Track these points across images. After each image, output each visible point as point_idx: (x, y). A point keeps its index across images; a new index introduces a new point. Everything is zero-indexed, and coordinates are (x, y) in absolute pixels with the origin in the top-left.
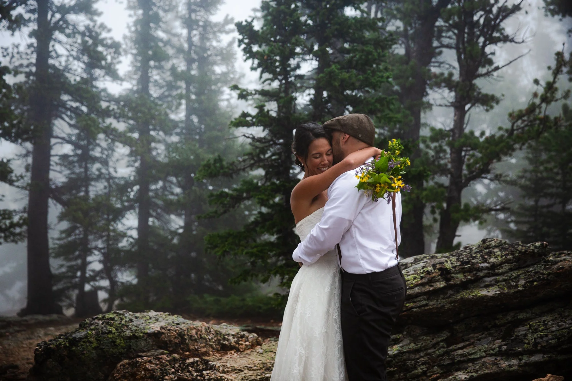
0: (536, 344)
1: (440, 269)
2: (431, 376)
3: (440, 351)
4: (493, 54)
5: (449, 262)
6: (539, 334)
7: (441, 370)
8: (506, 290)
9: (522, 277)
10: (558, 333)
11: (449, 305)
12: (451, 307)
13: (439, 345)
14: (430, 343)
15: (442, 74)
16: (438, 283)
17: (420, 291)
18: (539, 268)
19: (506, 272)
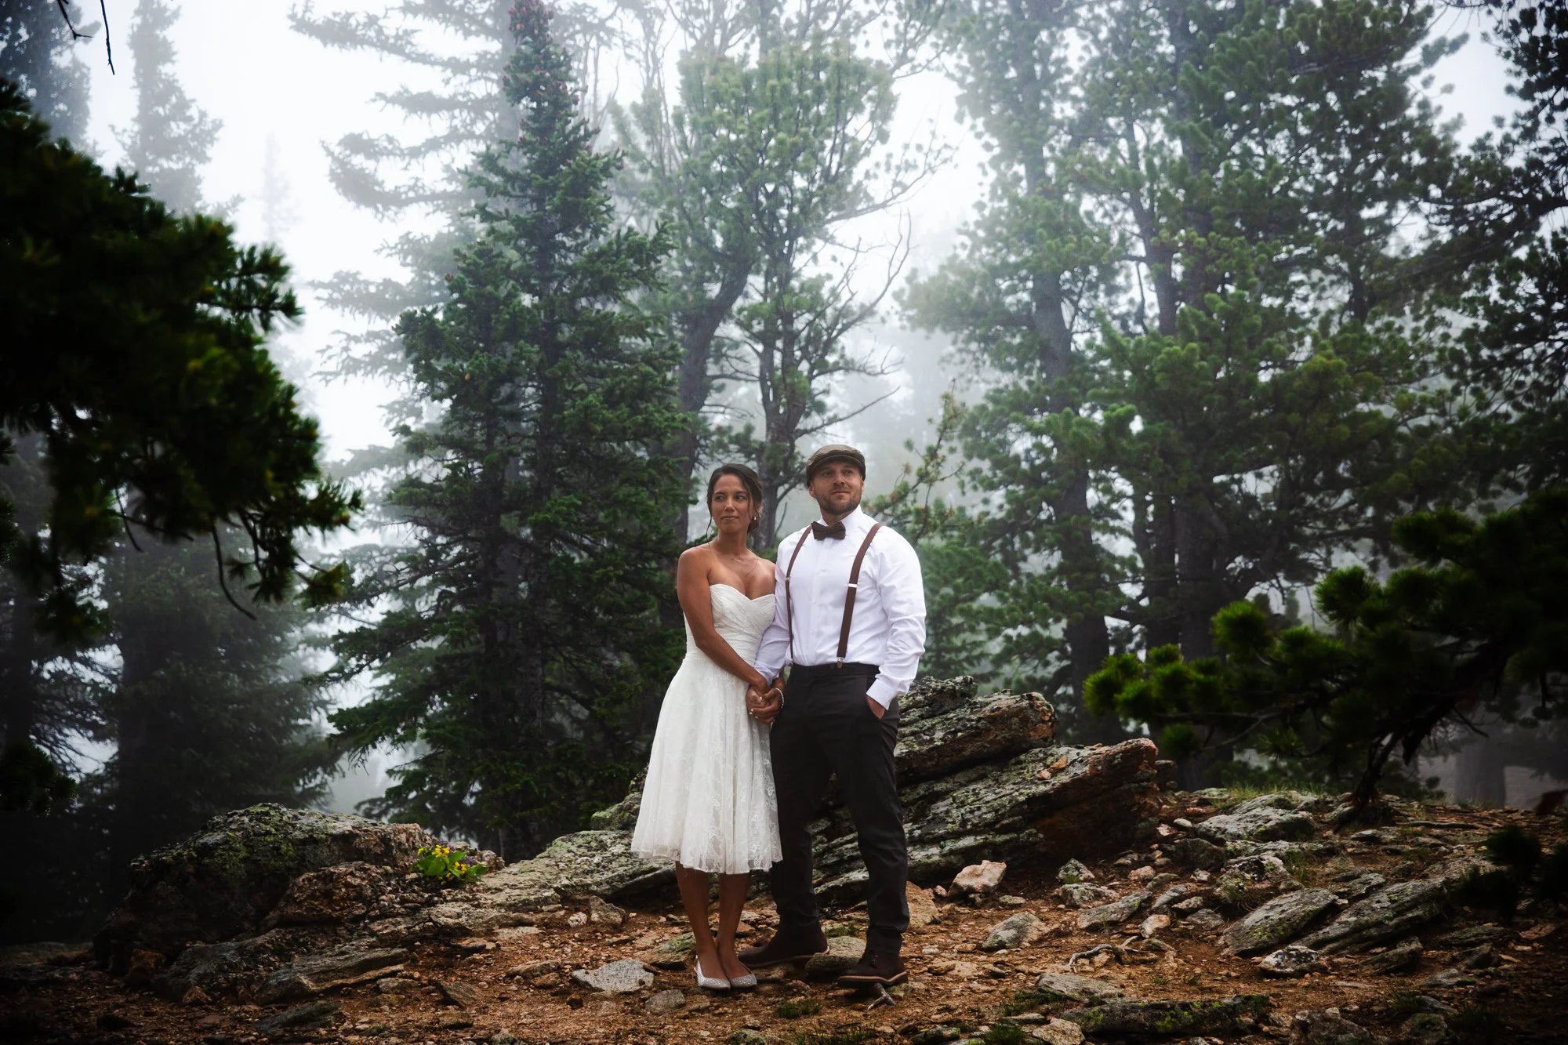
0: (964, 822)
4: (826, 392)
6: (967, 808)
8: (917, 748)
9: (939, 727)
10: (995, 804)
15: (730, 428)
18: (964, 712)
19: (916, 721)
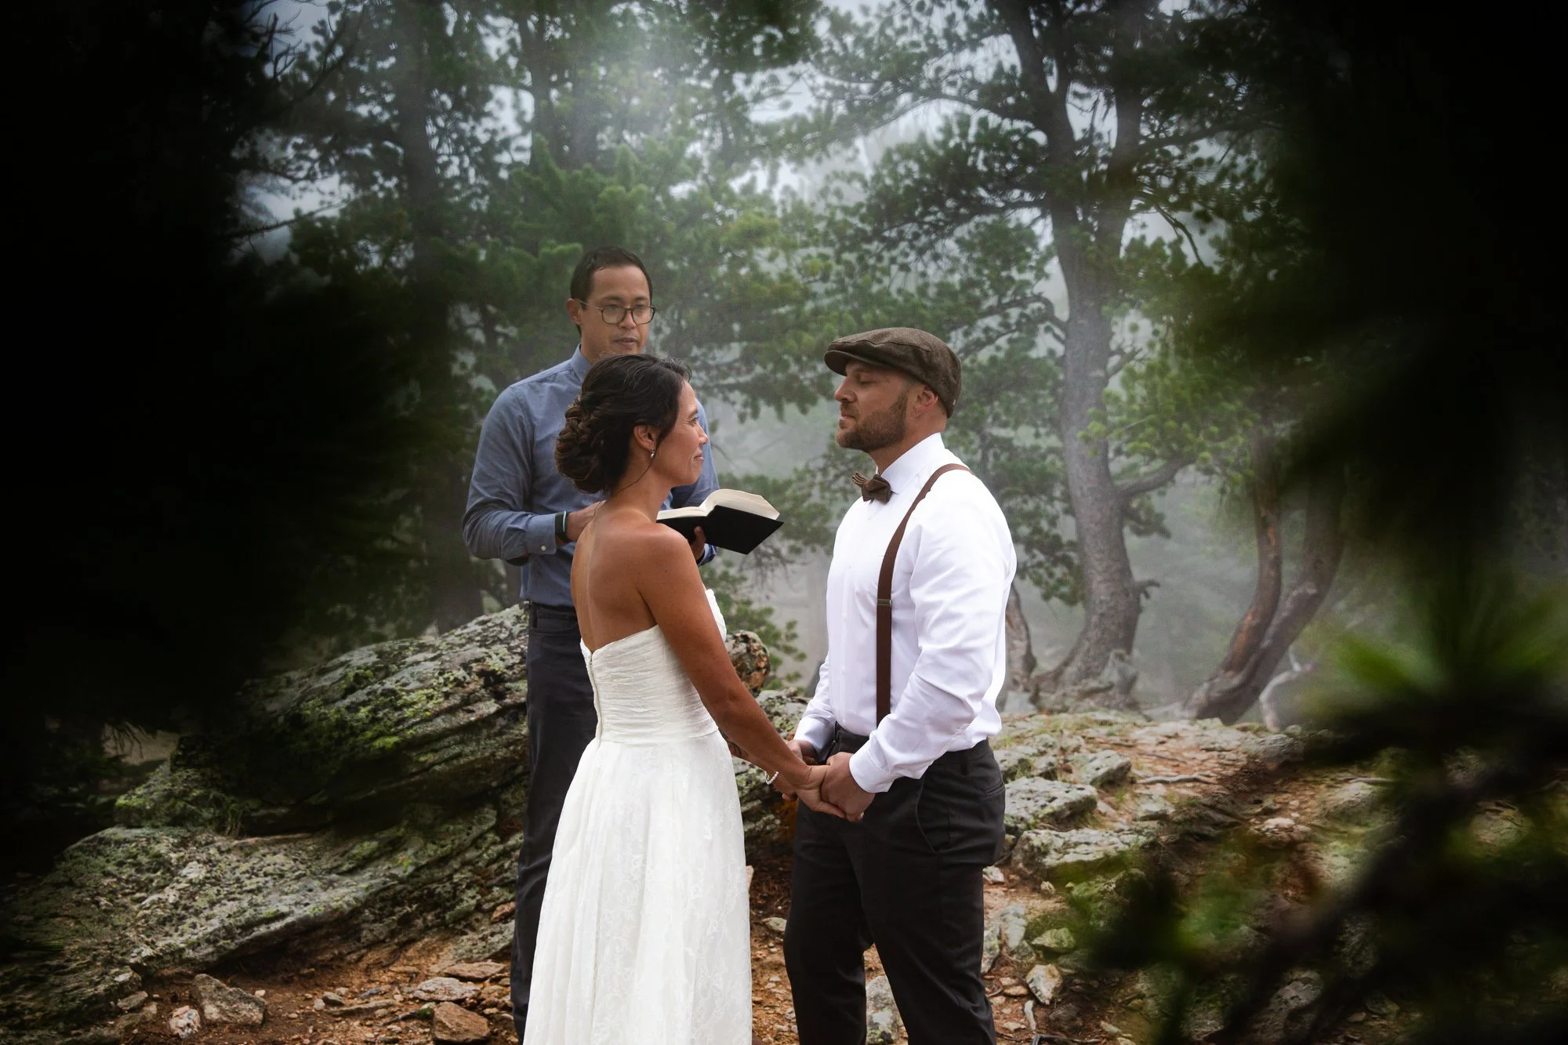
1: (481, 674)
2: (493, 909)
3: (490, 852)
5: (494, 656)
7: (510, 892)
11: (504, 750)
12: (508, 755)
13: (485, 839)
14: (467, 839)
16: (481, 705)
17: (448, 726)
